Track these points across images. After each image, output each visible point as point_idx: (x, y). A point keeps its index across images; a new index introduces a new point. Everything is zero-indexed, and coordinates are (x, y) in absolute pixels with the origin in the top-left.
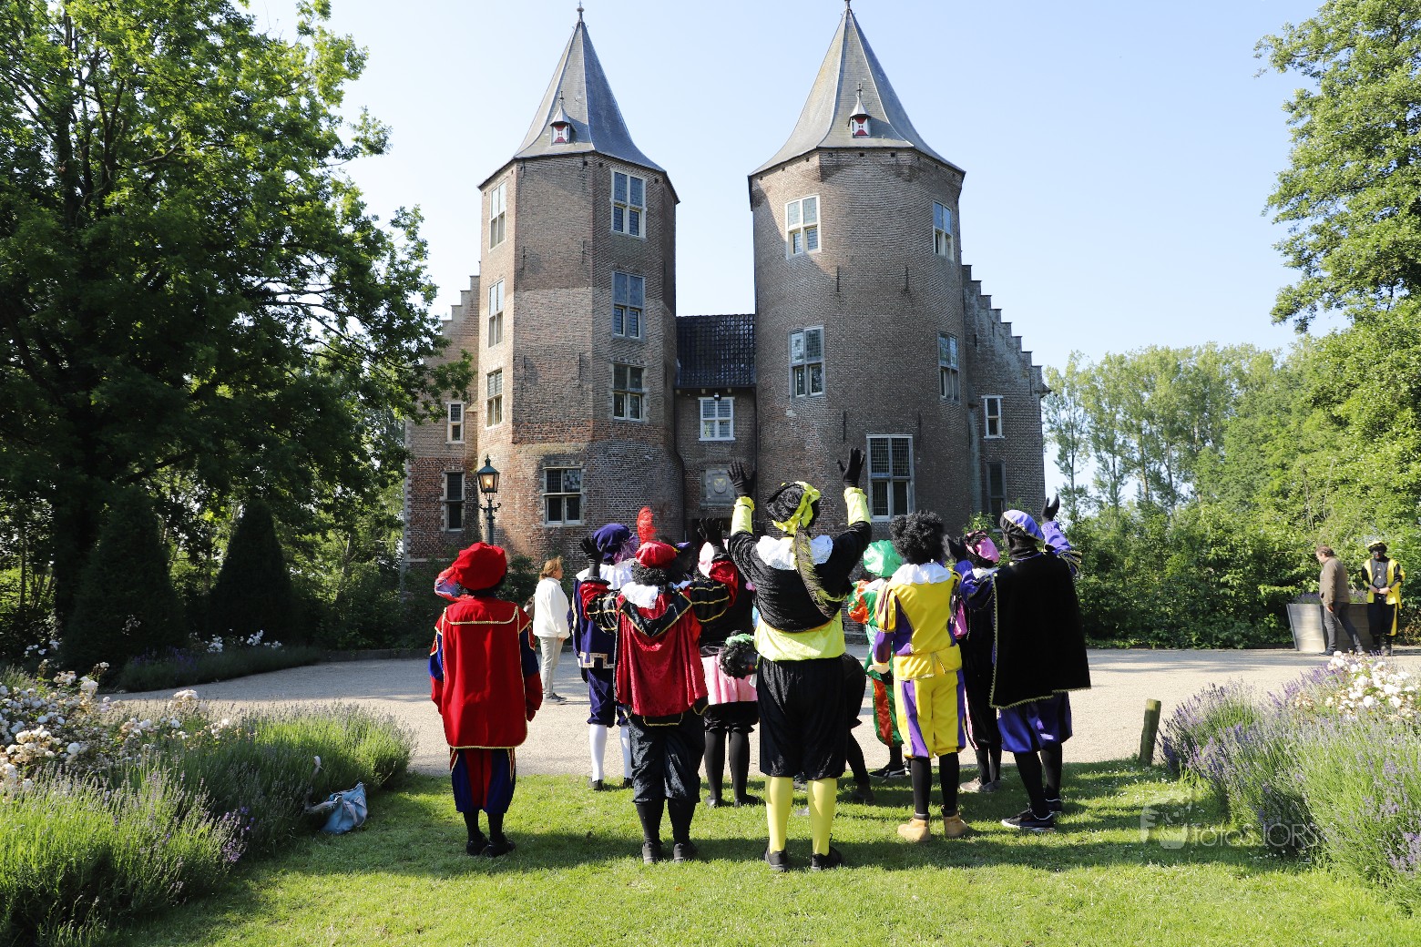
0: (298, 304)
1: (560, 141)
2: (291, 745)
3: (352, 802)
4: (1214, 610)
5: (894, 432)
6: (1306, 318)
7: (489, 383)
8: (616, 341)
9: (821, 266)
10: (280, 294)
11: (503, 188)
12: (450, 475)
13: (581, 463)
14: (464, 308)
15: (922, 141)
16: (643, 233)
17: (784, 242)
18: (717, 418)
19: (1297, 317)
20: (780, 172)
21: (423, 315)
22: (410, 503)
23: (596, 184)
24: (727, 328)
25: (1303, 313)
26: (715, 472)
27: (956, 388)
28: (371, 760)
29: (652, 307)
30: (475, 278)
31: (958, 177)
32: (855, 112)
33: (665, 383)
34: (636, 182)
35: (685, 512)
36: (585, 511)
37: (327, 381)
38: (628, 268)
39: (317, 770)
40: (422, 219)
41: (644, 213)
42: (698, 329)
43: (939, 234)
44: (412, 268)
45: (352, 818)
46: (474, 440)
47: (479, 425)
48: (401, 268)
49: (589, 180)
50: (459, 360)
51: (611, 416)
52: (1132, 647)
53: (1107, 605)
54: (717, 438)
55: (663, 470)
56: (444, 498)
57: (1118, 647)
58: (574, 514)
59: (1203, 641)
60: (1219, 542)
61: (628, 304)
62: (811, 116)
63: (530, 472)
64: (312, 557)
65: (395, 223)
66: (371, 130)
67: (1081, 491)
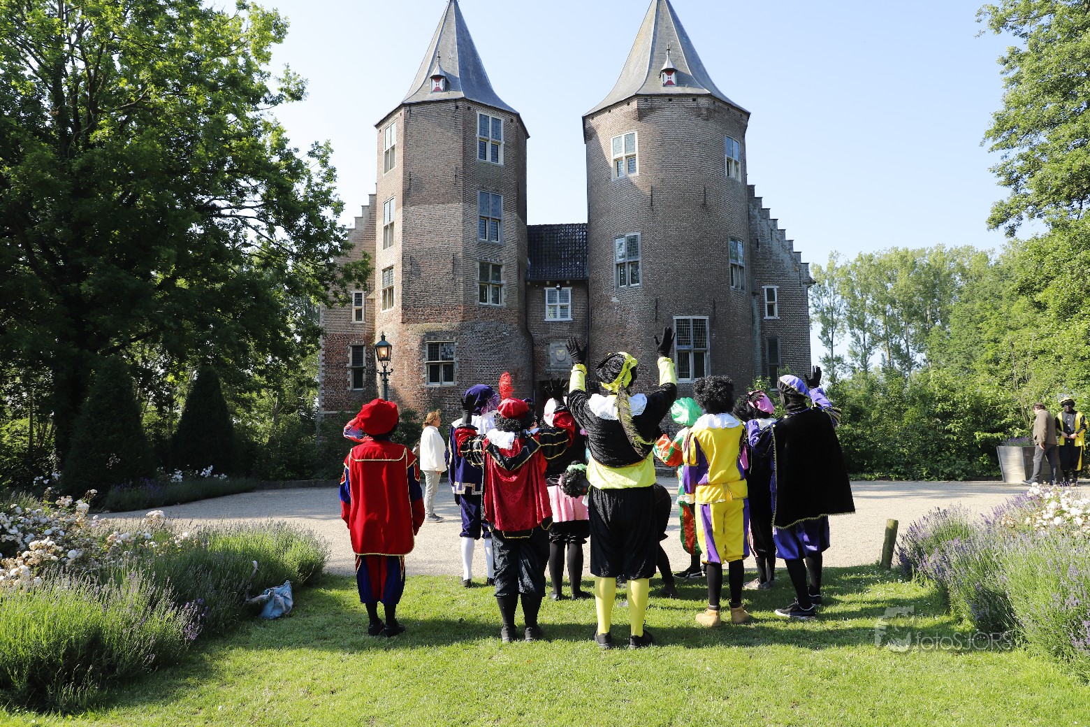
0: (238, 217)
1: (437, 90)
2: (235, 552)
3: (282, 595)
4: (940, 450)
5: (694, 314)
6: (1014, 225)
7: (383, 278)
8: (480, 244)
9: (639, 186)
10: (223, 209)
11: (394, 127)
12: (354, 347)
13: (454, 338)
14: (364, 219)
15: (717, 89)
16: (501, 161)
17: (610, 168)
18: (558, 304)
19: (1007, 225)
20: (607, 113)
21: (333, 224)
22: (323, 369)
23: (465, 123)
24: (566, 234)
25: (1012, 221)
26: (557, 345)
27: (742, 280)
28: (295, 563)
29: (508, 218)
30: (373, 196)
31: (745, 117)
32: (665, 67)
33: (519, 276)
34: (496, 121)
35: (534, 376)
36: (458, 375)
37: (260, 275)
38: (491, 188)
39: (255, 571)
40: (332, 151)
41: (502, 146)
42: (544, 235)
43: (729, 161)
44: (324, 189)
45: (281, 607)
46: (373, 320)
47: (376, 308)
48: (316, 189)
49: (460, 120)
50: (360, 259)
51: (477, 302)
52: (877, 479)
53: (858, 447)
54: (559, 319)
55: (517, 343)
56: (349, 365)
57: (866, 479)
58: (449, 377)
59: (931, 475)
60: (944, 399)
61: (490, 216)
62: (631, 69)
63: (415, 345)
64: (249, 410)
65: (311, 154)
66: (292, 82)
67: (839, 360)
